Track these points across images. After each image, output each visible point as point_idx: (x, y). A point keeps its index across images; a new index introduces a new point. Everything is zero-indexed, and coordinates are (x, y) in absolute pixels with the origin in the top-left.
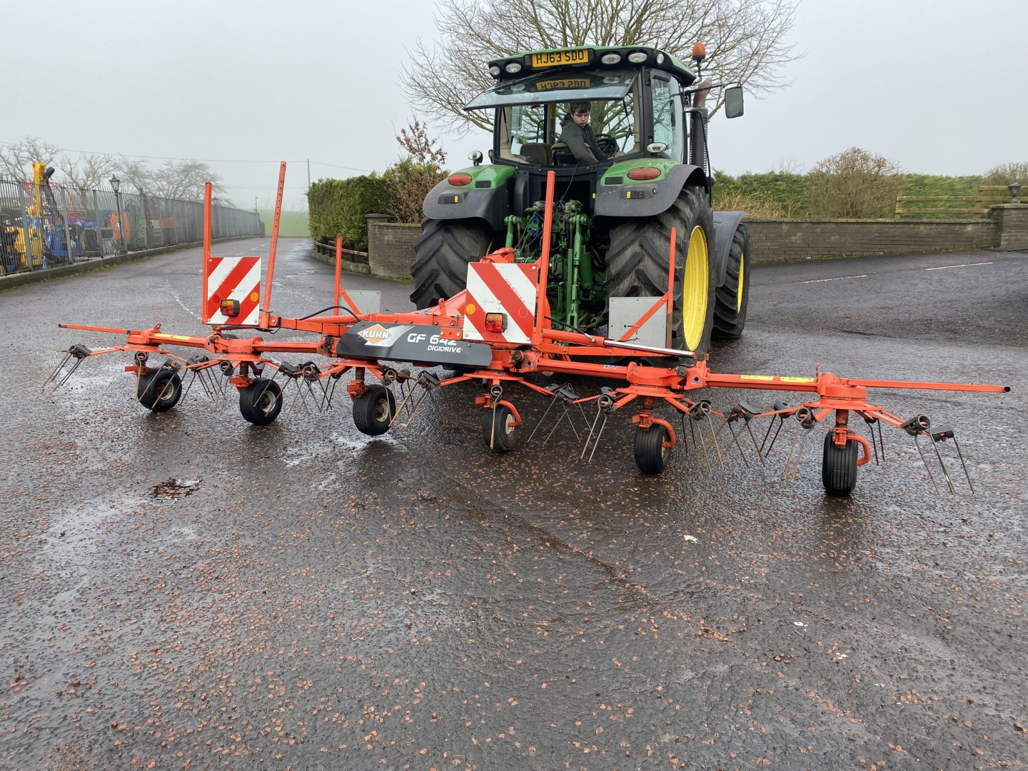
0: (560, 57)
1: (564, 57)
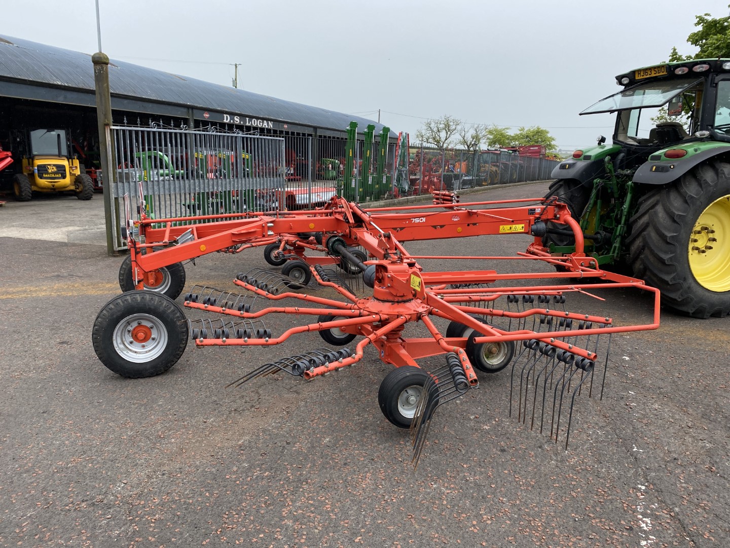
0: (651, 72)
1: (653, 72)
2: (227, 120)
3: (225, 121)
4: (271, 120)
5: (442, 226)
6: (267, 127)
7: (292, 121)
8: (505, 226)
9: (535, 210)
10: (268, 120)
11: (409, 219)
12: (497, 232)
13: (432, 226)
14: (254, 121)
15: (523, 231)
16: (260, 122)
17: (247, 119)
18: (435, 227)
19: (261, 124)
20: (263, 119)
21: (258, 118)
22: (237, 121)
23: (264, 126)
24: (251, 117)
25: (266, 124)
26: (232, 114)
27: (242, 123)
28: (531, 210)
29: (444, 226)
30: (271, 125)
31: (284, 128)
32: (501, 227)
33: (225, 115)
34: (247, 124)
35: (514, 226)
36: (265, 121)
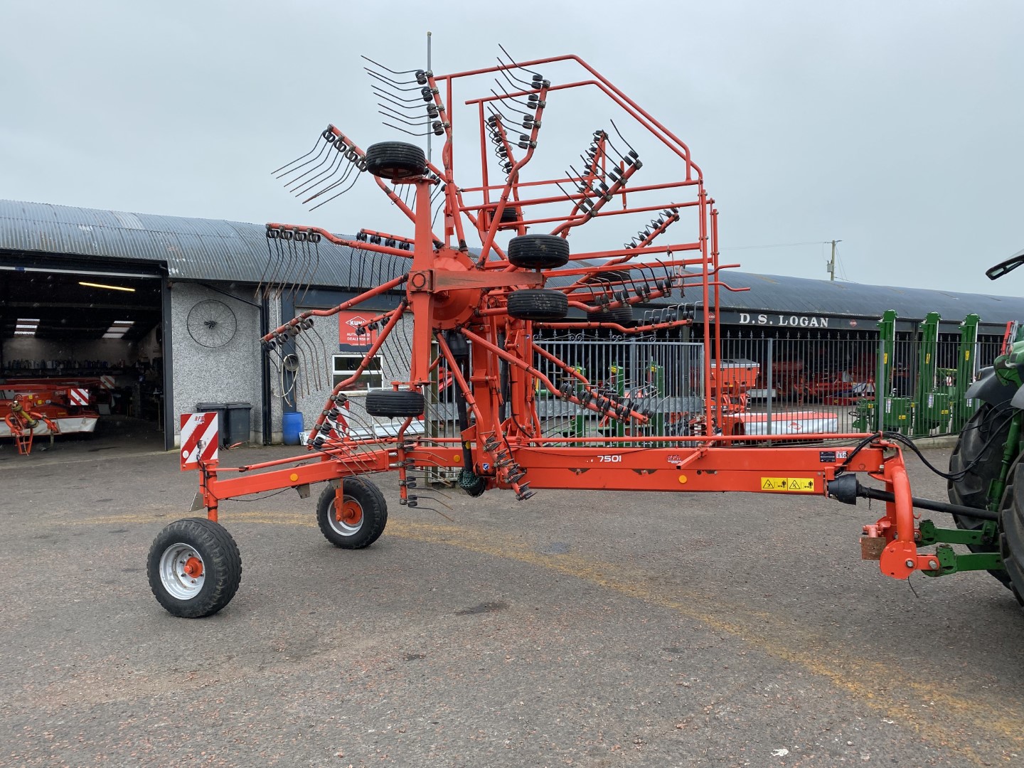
2: (745, 320)
3: (742, 322)
4: (824, 316)
5: (651, 471)
6: (817, 325)
7: (864, 315)
8: (772, 480)
9: (834, 453)
10: (818, 316)
11: (595, 457)
12: (757, 490)
13: (634, 470)
14: (794, 319)
15: (812, 489)
16: (804, 320)
17: (781, 317)
18: (639, 471)
19: (807, 322)
20: (810, 316)
21: (799, 315)
22: (761, 321)
23: (811, 325)
24: (787, 315)
25: (816, 323)
26: (754, 313)
27: (771, 323)
28: (826, 453)
29: (655, 470)
30: (824, 323)
31: (850, 326)
32: (764, 480)
33: (742, 315)
34: (781, 324)
35: (790, 480)
36: (814, 319)
